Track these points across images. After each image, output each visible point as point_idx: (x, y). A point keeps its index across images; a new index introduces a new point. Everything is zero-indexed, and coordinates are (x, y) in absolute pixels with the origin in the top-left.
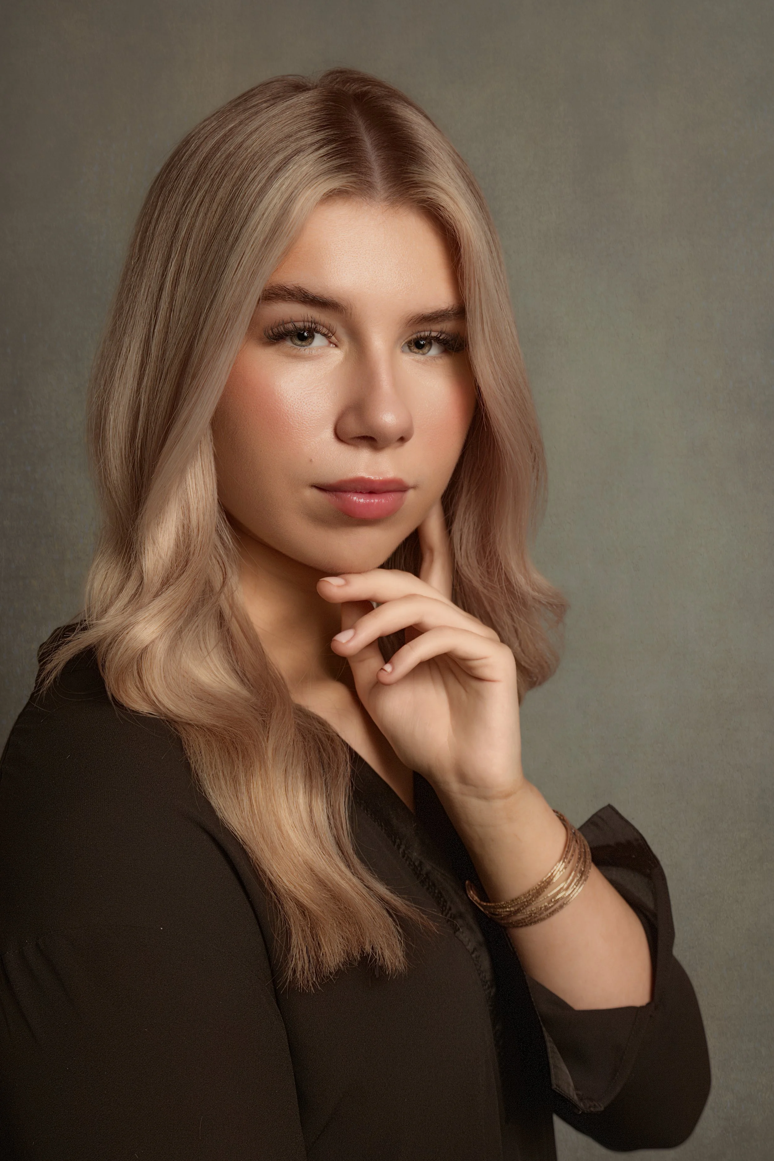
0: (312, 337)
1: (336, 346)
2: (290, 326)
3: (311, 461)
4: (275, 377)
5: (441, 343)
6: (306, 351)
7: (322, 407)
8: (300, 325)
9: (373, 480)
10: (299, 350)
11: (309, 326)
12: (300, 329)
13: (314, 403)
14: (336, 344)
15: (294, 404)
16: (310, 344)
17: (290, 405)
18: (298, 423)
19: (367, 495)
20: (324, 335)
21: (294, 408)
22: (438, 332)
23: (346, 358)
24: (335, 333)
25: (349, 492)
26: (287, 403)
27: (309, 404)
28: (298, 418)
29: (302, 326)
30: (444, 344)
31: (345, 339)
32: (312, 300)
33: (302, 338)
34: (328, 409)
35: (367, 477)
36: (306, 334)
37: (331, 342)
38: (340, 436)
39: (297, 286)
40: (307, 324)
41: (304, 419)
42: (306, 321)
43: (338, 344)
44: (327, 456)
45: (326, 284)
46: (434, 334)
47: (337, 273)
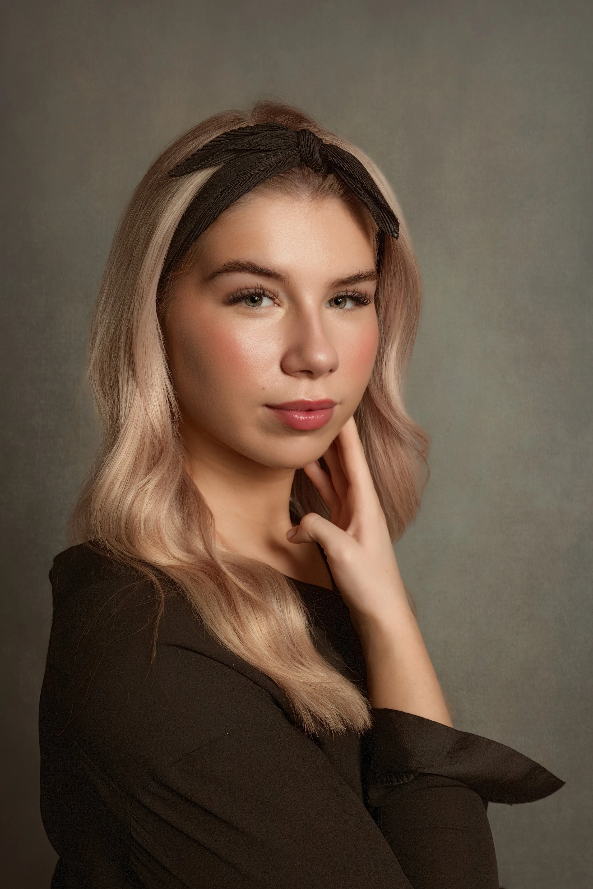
0: (261, 299)
1: (279, 305)
2: (245, 292)
3: (264, 389)
4: (236, 329)
5: (354, 300)
6: (257, 310)
7: (270, 350)
8: (252, 291)
9: (310, 401)
10: (253, 309)
11: (259, 292)
12: (253, 294)
13: (265, 347)
14: (279, 304)
15: (250, 349)
16: (260, 305)
17: (247, 349)
18: (253, 362)
19: (305, 412)
20: (270, 298)
21: (250, 351)
22: (352, 291)
23: (287, 314)
24: (278, 296)
25: (292, 410)
26: (245, 348)
27: (261, 348)
28: (253, 359)
29: (254, 292)
30: (356, 300)
31: (286, 301)
32: (260, 271)
33: (254, 301)
34: (275, 351)
35: (306, 399)
36: (256, 298)
37: (275, 303)
38: (285, 369)
39: (249, 261)
40: (258, 291)
41: (258, 359)
42: (257, 288)
43: (280, 304)
44: (276, 385)
45: (270, 260)
46: (349, 294)
47: (278, 252)
